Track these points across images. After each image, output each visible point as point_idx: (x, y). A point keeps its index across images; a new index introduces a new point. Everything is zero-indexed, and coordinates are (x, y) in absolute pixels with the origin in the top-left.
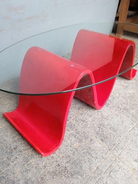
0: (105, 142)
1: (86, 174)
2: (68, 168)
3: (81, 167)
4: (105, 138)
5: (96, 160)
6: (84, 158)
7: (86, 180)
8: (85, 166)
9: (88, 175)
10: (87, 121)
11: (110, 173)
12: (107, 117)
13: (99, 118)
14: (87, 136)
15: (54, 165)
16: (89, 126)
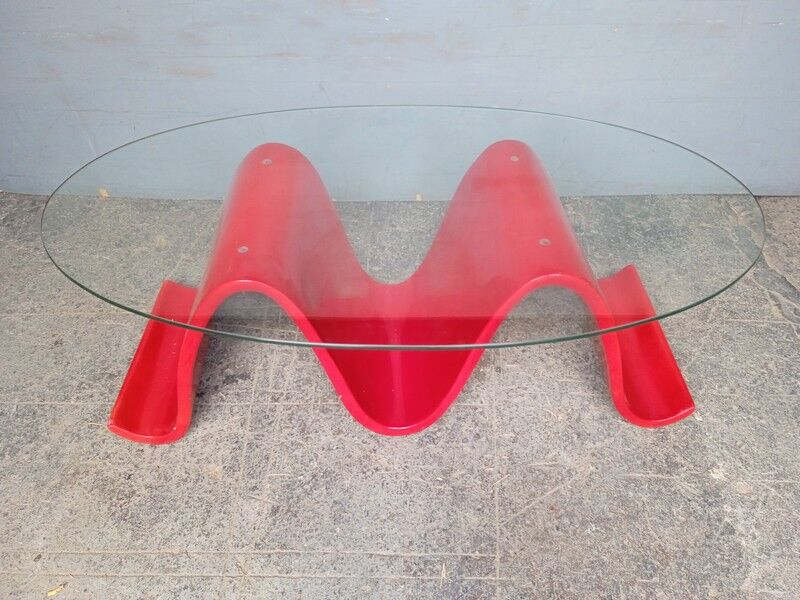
0: (274, 520)
1: (147, 541)
2: (135, 500)
3: (156, 520)
4: (288, 511)
5: (200, 535)
6: (187, 510)
7: (129, 551)
8: (167, 526)
9: (145, 549)
10: (312, 435)
11: (185, 588)
12: (377, 470)
13: (350, 456)
14: (258, 471)
15: (122, 469)
16: (298, 453)
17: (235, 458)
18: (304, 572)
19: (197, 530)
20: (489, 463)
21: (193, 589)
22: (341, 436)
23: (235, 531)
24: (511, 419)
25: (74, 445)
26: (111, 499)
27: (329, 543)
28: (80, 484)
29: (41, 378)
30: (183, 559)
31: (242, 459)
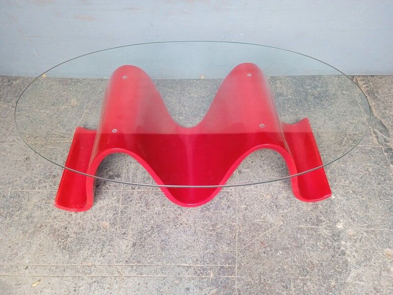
0: (134, 250)
1: (76, 260)
2: (69, 239)
3: (80, 249)
4: (140, 245)
5: (100, 257)
6: (94, 244)
7: (68, 265)
8: (85, 252)
9: (75, 263)
10: (151, 207)
11: (95, 282)
12: (181, 224)
13: (169, 218)
14: (126, 225)
15: (62, 224)
16: (145, 216)
17: (115, 219)
18: (148, 274)
19: (99, 254)
20: (234, 220)
21: (98, 283)
22: (165, 207)
23: (116, 255)
24: (245, 198)
25: (40, 212)
26: (58, 239)
27: (159, 261)
28: (43, 232)
30: (93, 268)
31: (118, 219)
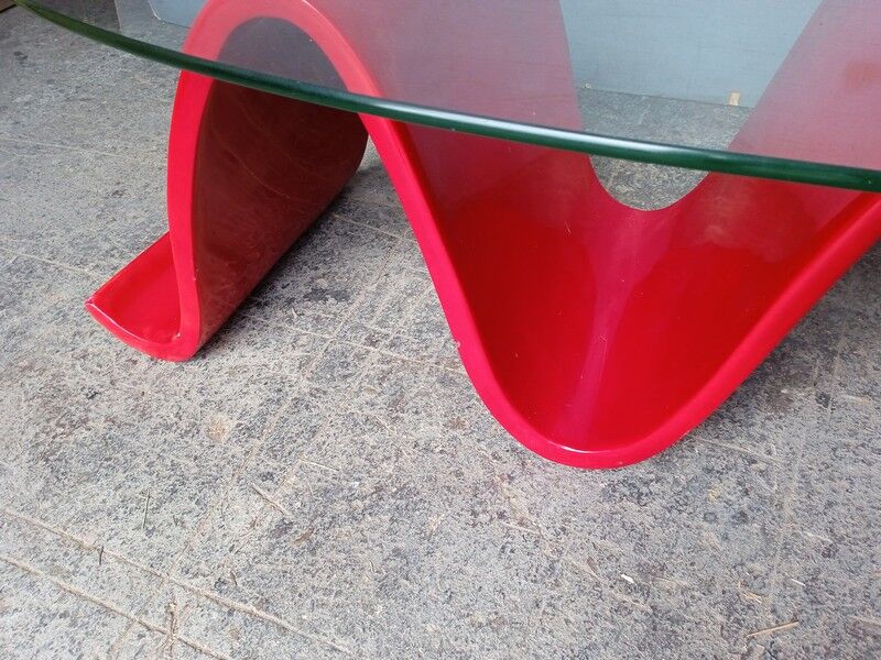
0: (273, 547)
1: (55, 507)
3: (91, 477)
4: (304, 537)
5: (138, 528)
6: (145, 477)
7: (22, 515)
8: (101, 493)
9: (45, 519)
10: (407, 417)
11: (64, 615)
12: (501, 515)
13: (459, 474)
14: (288, 449)
15: (91, 381)
16: (370, 439)
17: (262, 416)
19: (139, 517)
20: (754, 581)
21: (73, 624)
22: (458, 433)
23: (197, 542)
24: (830, 504)
25: (53, 327)
26: (48, 421)
27: (349, 632)
28: (22, 385)
29: (68, 231)
30: (89, 561)
31: (272, 421)
